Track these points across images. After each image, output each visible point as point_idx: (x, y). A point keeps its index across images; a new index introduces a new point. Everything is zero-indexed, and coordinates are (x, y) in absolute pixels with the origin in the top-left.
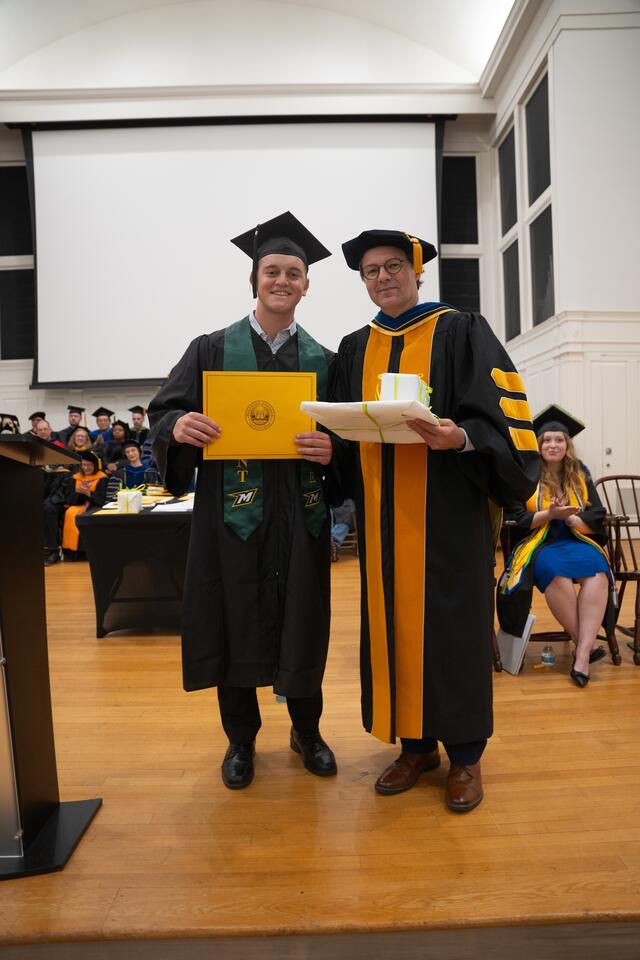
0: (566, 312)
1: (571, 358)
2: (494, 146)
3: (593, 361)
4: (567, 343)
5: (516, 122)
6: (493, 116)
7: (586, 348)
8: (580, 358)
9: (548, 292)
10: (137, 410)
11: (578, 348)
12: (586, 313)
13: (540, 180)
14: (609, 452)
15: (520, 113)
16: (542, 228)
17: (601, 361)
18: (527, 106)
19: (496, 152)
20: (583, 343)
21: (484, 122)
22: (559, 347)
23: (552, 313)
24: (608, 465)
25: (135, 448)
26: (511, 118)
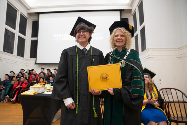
0: (149, 48)
1: (151, 58)
2: (132, 16)
3: (155, 59)
4: (149, 55)
5: (136, 10)
6: (132, 10)
7: (154, 56)
8: (152, 58)
9: (145, 45)
10: (55, 69)
11: (152, 56)
12: (153, 48)
13: (142, 21)
14: (160, 80)
15: (137, 8)
16: (143, 31)
17: (157, 59)
18: (139, 7)
19: (133, 17)
20: (153, 55)
21: (130, 11)
22: (148, 56)
23: (146, 49)
24: (160, 83)
25: (52, 78)
26: (135, 10)
